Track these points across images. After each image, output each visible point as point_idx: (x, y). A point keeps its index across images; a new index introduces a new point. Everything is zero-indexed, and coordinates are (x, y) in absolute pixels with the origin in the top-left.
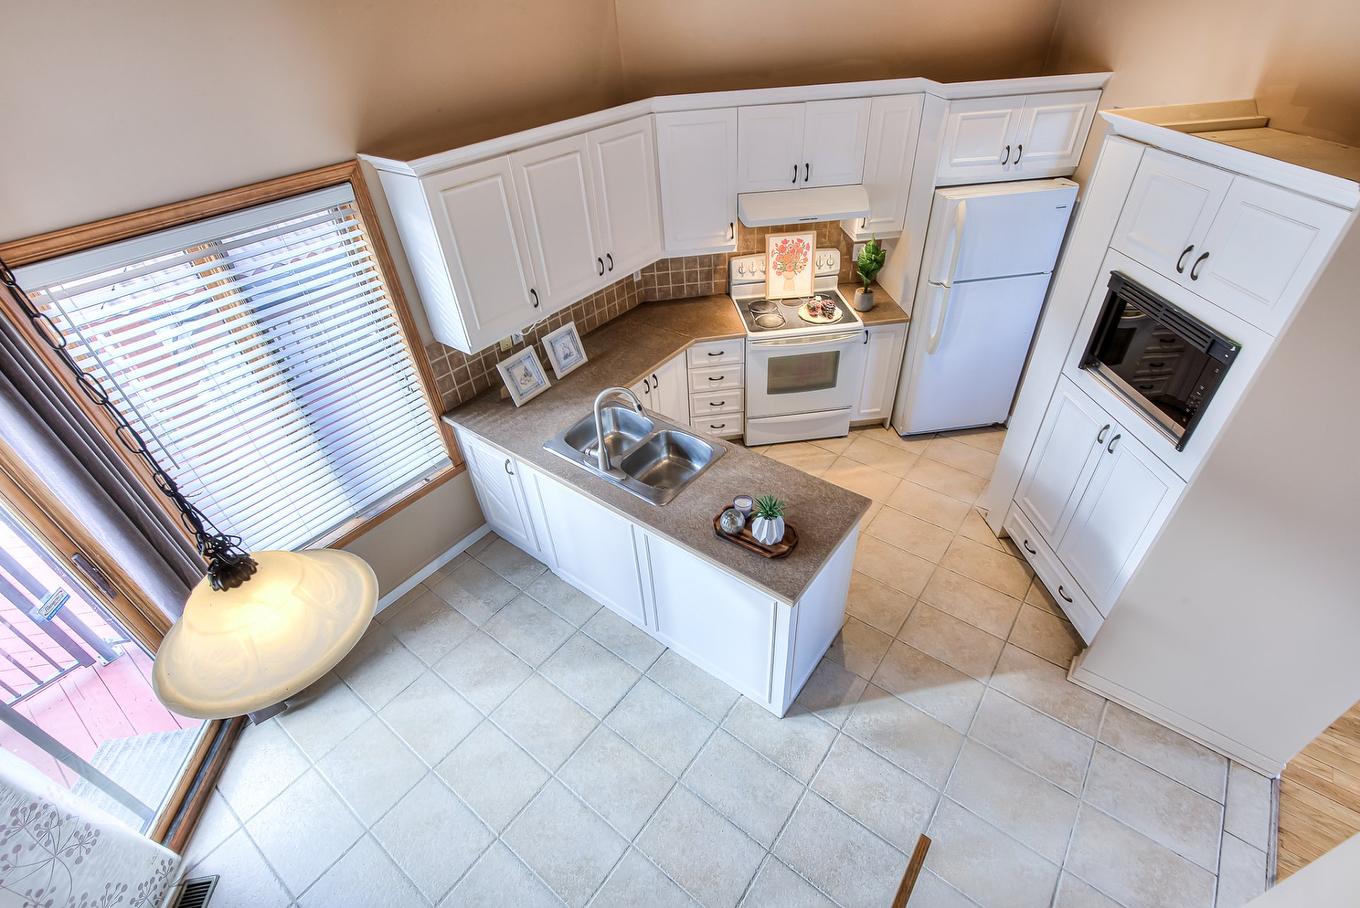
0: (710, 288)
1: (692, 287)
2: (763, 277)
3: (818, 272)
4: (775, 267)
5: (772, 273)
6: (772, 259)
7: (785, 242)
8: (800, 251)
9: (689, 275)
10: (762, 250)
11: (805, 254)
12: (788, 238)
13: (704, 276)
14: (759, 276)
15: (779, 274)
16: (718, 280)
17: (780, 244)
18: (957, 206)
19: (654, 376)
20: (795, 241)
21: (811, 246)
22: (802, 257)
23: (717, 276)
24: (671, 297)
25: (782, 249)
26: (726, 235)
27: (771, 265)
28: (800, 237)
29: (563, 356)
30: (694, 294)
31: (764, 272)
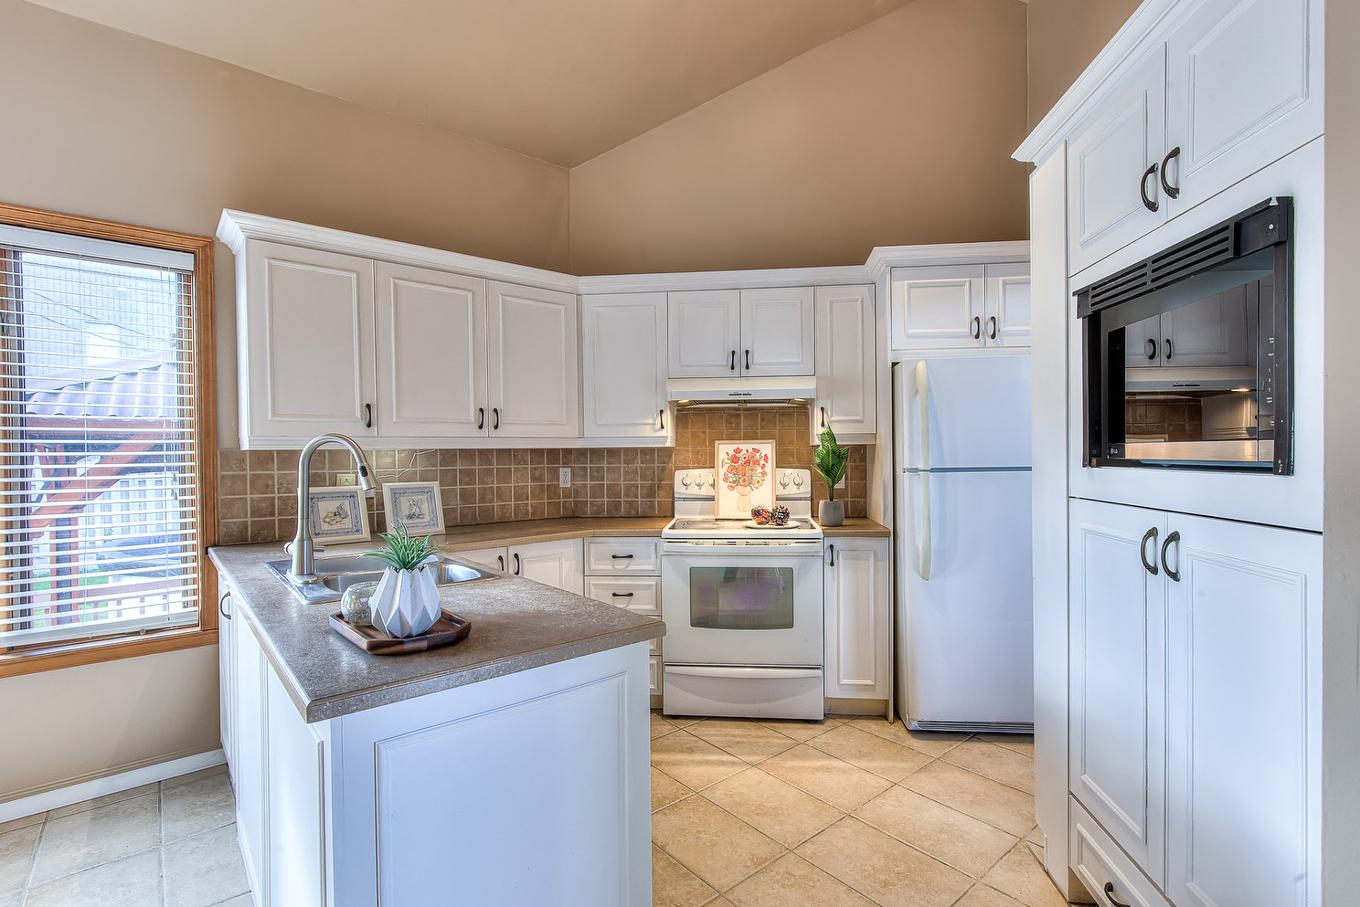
0: (652, 507)
1: (631, 504)
2: (710, 492)
3: (782, 492)
4: (726, 479)
5: (722, 486)
6: (722, 471)
7: (738, 451)
8: (757, 462)
9: (628, 488)
10: (710, 464)
11: (763, 466)
12: (741, 447)
13: (645, 491)
14: (706, 491)
15: (731, 488)
16: (661, 497)
17: (732, 453)
18: (915, 368)
19: (516, 556)
20: (751, 451)
21: (770, 457)
22: (760, 470)
23: (662, 492)
24: (606, 514)
25: (735, 459)
26: (655, 424)
27: (721, 477)
28: (757, 446)
29: (407, 513)
30: (633, 513)
31: (713, 486)
